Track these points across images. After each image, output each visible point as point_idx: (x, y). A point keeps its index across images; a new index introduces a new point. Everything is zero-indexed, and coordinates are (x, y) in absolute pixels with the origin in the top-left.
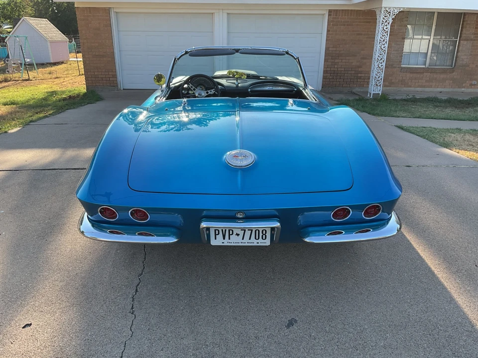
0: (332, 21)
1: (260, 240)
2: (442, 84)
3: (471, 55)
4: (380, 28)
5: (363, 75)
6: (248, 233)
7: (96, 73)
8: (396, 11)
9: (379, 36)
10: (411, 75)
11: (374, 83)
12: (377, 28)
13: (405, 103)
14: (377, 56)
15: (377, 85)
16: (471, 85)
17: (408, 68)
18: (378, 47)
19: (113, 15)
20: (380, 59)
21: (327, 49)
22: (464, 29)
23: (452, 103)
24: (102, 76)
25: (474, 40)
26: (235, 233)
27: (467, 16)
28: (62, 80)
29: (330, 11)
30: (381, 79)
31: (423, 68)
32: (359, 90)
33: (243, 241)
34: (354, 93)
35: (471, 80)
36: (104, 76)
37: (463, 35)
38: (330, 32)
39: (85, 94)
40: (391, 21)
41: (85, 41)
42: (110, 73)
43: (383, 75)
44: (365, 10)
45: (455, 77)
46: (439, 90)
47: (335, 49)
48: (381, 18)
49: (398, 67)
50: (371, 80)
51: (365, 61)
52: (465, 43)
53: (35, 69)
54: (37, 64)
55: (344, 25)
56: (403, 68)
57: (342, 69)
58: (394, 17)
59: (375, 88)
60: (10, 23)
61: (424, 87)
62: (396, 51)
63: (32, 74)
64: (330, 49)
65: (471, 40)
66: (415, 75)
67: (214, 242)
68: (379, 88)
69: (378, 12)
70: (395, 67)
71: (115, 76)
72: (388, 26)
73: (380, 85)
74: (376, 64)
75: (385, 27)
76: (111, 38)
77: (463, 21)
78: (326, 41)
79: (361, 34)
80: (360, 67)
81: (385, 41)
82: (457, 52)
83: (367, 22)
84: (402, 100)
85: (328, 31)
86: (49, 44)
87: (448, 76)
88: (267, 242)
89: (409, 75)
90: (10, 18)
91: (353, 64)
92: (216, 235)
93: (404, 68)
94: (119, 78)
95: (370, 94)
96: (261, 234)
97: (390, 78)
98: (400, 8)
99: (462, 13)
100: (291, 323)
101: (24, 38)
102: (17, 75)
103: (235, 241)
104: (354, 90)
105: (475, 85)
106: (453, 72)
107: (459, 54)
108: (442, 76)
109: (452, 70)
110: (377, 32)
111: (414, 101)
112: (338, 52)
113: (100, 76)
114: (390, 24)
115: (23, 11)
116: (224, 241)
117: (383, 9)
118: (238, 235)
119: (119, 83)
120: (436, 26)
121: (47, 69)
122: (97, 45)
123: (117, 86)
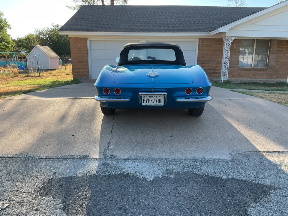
0: (201, 44)
1: (160, 103)
2: (261, 76)
3: (276, 61)
4: (225, 47)
5: (218, 72)
6: (155, 100)
7: (78, 71)
8: (233, 38)
9: (225, 51)
10: (244, 72)
11: (223, 75)
12: (224, 47)
13: (240, 84)
14: (224, 61)
15: (225, 76)
16: (277, 77)
17: (242, 68)
18: (225, 57)
19: (88, 41)
20: (226, 62)
21: (198, 58)
22: (271, 48)
23: (265, 84)
24: (81, 72)
25: (277, 54)
26: (151, 100)
27: (272, 41)
28: (57, 77)
29: (199, 39)
30: (227, 73)
31: (251, 68)
32: (216, 80)
33: (154, 104)
34: (214, 81)
35: (277, 74)
36: (82, 72)
37: (271, 51)
38: (200, 50)
39: (72, 81)
40: (231, 43)
41: (74, 54)
42: (86, 71)
43: (228, 71)
44: (218, 39)
45: (268, 73)
46: (260, 79)
47: (202, 58)
48: (225, 42)
49: (237, 68)
50: (221, 73)
51: (219, 64)
52: (272, 55)
53: (43, 72)
54: (44, 70)
55: (207, 46)
56: (239, 68)
57: (207, 69)
58: (232, 41)
59: (224, 78)
60: (26, 50)
61: (252, 78)
62: (235, 59)
63: (41, 74)
64: (200, 58)
65: (276, 53)
66: (246, 72)
67: (143, 104)
68: (226, 77)
69: (224, 39)
70: (235, 68)
71: (88, 72)
72: (229, 46)
73: (227, 76)
74: (224, 65)
75: (228, 46)
76: (87, 53)
77: (270, 44)
78: (198, 54)
79: (216, 51)
80: (216, 67)
81: (228, 53)
82: (268, 60)
83: (219, 45)
84: (238, 83)
85: (199, 49)
86: (49, 59)
87: (264, 72)
88: (163, 104)
89: (243, 72)
90: (25, 47)
91: (213, 66)
92: (144, 101)
93: (241, 68)
94: (90, 73)
95: (222, 80)
96: (160, 101)
97: (233, 73)
98: (235, 37)
99: (269, 40)
100: (171, 136)
101: (39, 55)
102: (33, 74)
103: (151, 104)
104: (213, 80)
105: (279, 77)
106: (267, 70)
107: (269, 61)
108: (261, 72)
109: (266, 69)
110: (224, 49)
111: (245, 84)
112: (204, 60)
113: (80, 72)
114: (230, 45)
115: (33, 44)
116: (147, 104)
117: (226, 37)
118: (152, 101)
119: (90, 75)
120: (256, 46)
121: (48, 72)
122: (80, 56)
123: (89, 77)
